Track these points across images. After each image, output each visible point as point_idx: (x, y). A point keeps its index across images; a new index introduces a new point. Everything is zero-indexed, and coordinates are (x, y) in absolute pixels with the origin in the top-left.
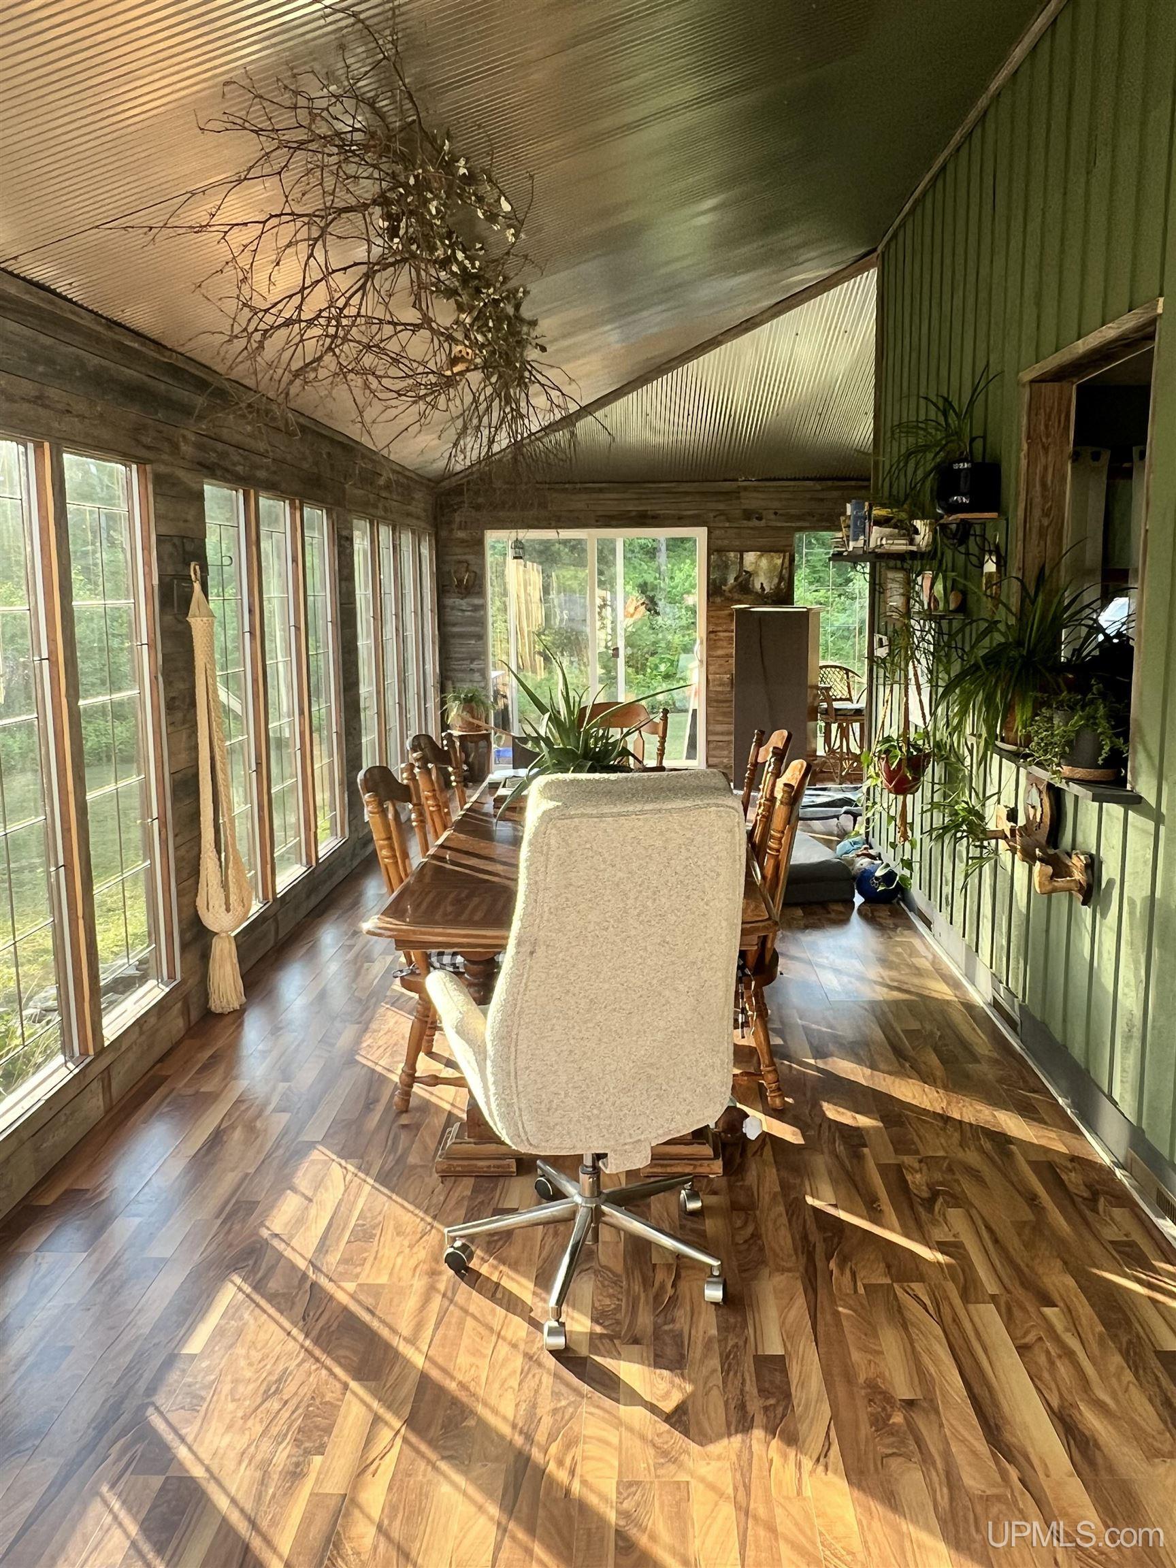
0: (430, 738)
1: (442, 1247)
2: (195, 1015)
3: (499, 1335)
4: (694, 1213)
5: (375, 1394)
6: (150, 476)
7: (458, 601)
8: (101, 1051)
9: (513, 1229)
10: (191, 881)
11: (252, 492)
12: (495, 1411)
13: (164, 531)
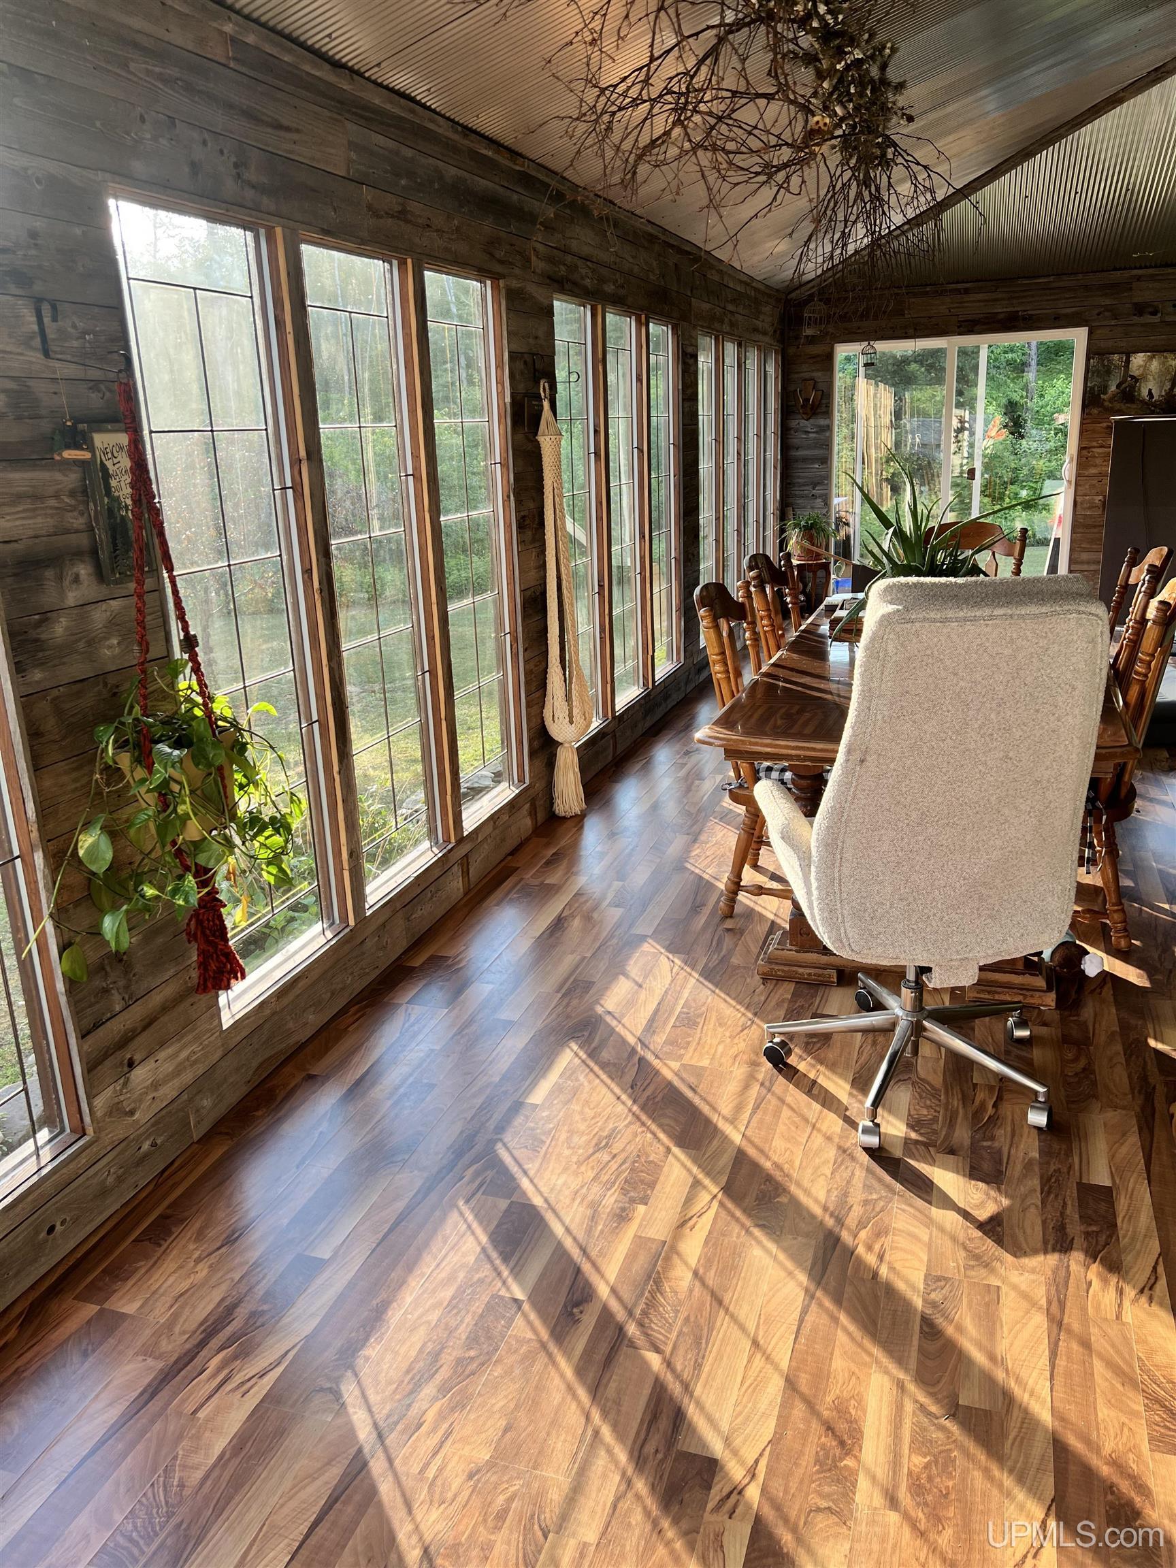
0: (767, 558)
1: (762, 1043)
2: (541, 816)
3: (814, 1127)
4: (1021, 1041)
5: (695, 1160)
6: (503, 292)
7: (803, 422)
8: (461, 840)
9: (831, 1034)
10: (538, 694)
11: (599, 307)
12: (807, 1192)
13: (515, 347)
